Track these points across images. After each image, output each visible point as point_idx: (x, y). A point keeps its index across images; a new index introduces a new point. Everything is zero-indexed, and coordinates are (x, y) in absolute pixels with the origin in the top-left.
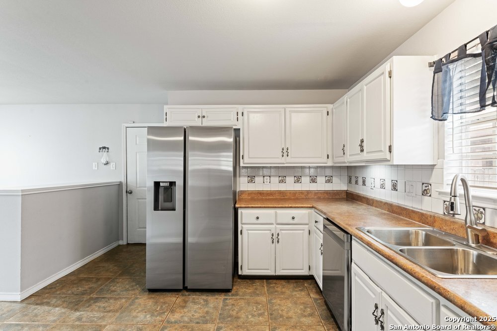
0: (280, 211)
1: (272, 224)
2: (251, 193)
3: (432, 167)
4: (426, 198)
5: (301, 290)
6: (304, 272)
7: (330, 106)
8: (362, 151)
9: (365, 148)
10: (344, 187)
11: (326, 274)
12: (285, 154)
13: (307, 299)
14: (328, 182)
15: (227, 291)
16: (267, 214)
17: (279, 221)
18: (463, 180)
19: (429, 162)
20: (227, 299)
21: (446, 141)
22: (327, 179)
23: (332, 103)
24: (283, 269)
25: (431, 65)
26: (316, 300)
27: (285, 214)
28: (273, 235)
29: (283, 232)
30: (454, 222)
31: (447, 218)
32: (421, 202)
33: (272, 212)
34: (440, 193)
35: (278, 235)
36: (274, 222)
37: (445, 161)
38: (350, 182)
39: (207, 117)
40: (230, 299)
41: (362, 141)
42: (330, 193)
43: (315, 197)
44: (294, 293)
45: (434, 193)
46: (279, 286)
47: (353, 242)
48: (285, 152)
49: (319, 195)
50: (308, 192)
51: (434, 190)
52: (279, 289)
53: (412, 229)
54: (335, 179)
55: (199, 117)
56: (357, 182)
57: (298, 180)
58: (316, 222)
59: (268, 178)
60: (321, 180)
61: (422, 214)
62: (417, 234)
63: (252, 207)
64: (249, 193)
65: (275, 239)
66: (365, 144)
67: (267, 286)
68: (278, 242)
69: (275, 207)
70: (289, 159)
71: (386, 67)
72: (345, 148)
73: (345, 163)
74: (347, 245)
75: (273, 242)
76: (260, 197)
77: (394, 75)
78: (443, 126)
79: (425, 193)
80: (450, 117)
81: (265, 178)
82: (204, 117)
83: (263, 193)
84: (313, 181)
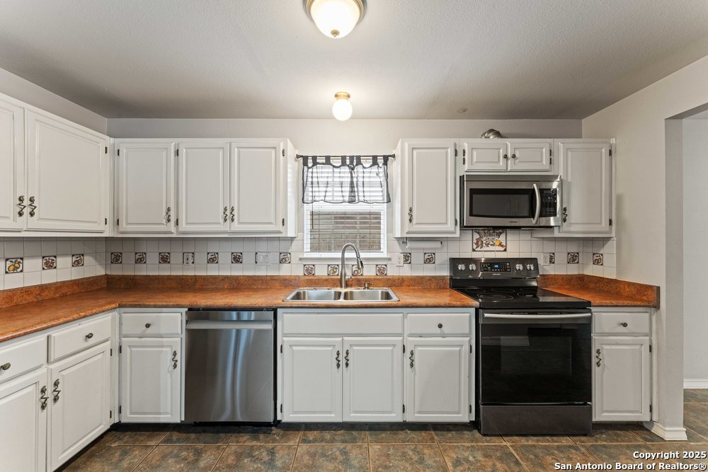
3: (292, 239)
4: (286, 265)
6: (103, 427)
8: (230, 219)
9: (235, 218)
10: (101, 272)
12: (27, 210)
14: (77, 266)
22: (74, 259)
29: (65, 373)
32: (279, 269)
34: (301, 259)
35: (57, 384)
38: (116, 261)
41: (231, 209)
42: (82, 283)
43: (57, 295)
45: (293, 260)
48: (27, 206)
49: (64, 290)
50: (43, 288)
51: (294, 257)
54: (88, 260)
60: (64, 262)
65: (50, 396)
66: (236, 213)
75: (44, 406)
79: (284, 261)
84: (50, 265)
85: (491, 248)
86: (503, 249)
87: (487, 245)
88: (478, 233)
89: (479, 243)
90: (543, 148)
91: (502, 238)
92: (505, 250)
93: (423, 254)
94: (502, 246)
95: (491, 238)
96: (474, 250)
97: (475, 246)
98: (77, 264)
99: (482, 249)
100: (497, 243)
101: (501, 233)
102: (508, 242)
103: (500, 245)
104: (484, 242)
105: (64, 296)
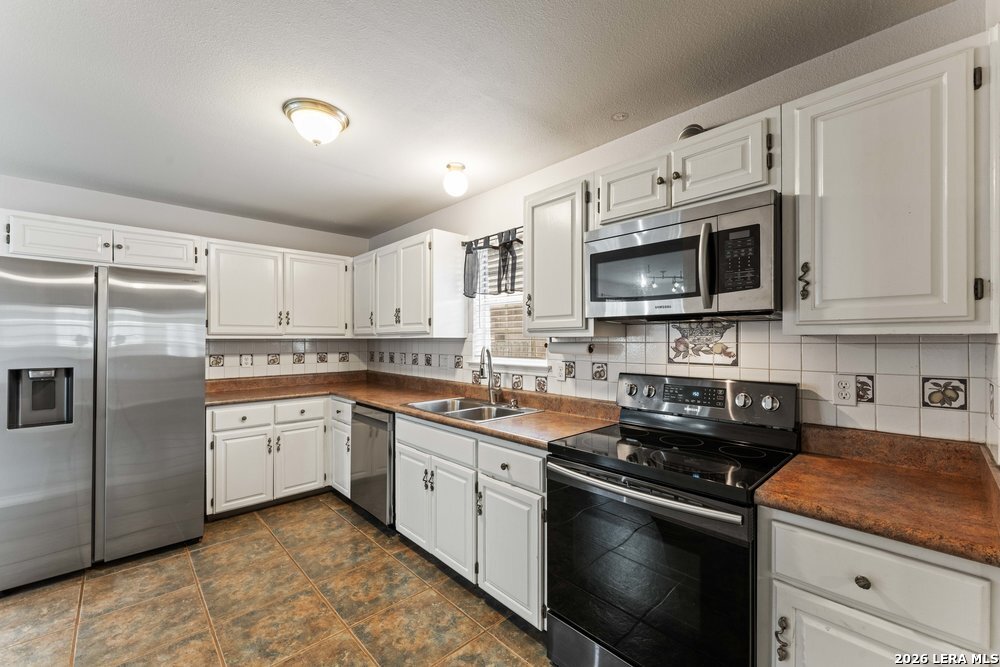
0: (280, 405)
1: (269, 425)
2: (216, 383)
3: (462, 341)
4: (459, 370)
5: (318, 507)
6: (318, 484)
7: (350, 260)
8: (398, 321)
9: (401, 319)
10: (363, 367)
11: (357, 478)
12: (284, 321)
13: (330, 514)
14: (343, 361)
15: (192, 542)
16: (259, 411)
17: (279, 420)
18: (488, 351)
19: (460, 335)
20: (199, 552)
21: (474, 317)
23: (352, 256)
24: (286, 488)
25: (464, 244)
26: (341, 511)
27: (289, 408)
28: (270, 441)
29: (286, 433)
30: (480, 389)
31: (475, 386)
32: (454, 374)
33: (268, 407)
34: (470, 364)
35: (279, 439)
36: (272, 423)
37: (474, 334)
38: (372, 359)
39: (128, 248)
40: (203, 550)
41: (398, 311)
44: (308, 513)
45: (465, 365)
46: (282, 512)
47: (397, 420)
48: (284, 318)
49: (331, 379)
50: (316, 376)
51: (465, 362)
52: (283, 515)
53: (449, 400)
54: (352, 357)
55: (107, 245)
56: (381, 359)
57: (299, 358)
58: (338, 412)
59: (250, 357)
60: (333, 358)
61: (456, 386)
62: (453, 403)
63: (235, 403)
64: (212, 384)
65: (273, 446)
66: (401, 314)
67: (263, 518)
68: (278, 449)
69: (274, 399)
70: (289, 329)
71: (426, 236)
72: (374, 317)
73: (373, 335)
74: (390, 426)
75: (270, 452)
76: (235, 388)
77: (434, 246)
78: (472, 302)
79: (458, 365)
80: (477, 295)
81: (244, 357)
82: (119, 247)
83: (240, 382)
84: (322, 360)
85: (704, 358)
86: (730, 361)
87: (697, 352)
88: (679, 329)
89: (680, 349)
90: (747, 138)
91: (728, 338)
92: (735, 363)
93: (590, 364)
94: (729, 355)
95: (704, 338)
96: (670, 361)
97: (673, 354)
98: (343, 359)
99: (685, 360)
100: (718, 349)
101: (725, 328)
102: (742, 347)
103: (724, 352)
104: (691, 346)
105: (330, 384)
